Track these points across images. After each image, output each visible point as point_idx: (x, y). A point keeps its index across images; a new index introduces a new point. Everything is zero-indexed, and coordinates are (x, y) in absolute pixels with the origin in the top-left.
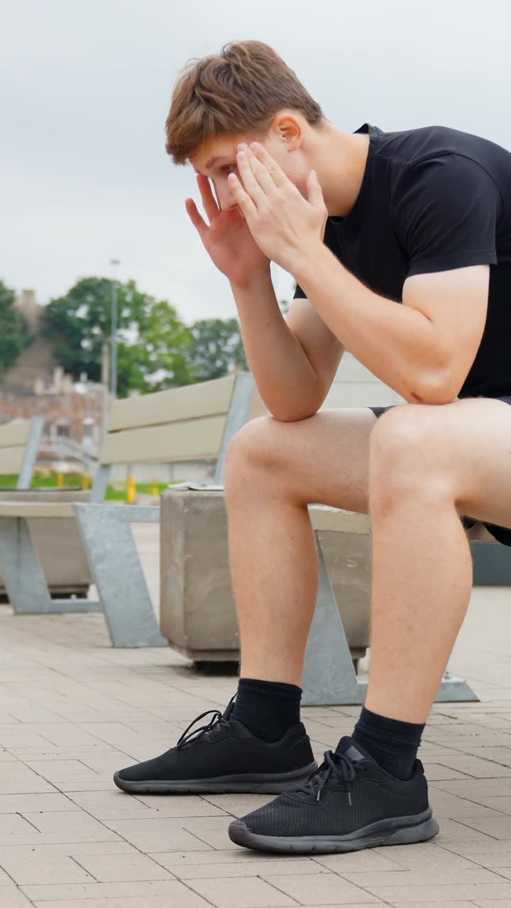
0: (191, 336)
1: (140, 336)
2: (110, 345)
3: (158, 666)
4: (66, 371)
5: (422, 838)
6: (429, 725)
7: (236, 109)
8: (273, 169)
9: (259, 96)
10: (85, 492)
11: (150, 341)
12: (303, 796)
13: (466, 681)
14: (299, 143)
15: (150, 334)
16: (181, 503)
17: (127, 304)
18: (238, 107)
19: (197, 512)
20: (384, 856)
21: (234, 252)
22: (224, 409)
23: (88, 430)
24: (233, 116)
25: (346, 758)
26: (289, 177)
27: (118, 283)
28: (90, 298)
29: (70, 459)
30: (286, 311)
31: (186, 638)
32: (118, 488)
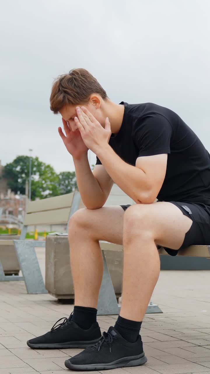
0: (59, 178)
1: (40, 177)
2: (28, 181)
3: (45, 301)
4: (12, 191)
5: (140, 364)
6: (144, 322)
7: (75, 95)
8: (90, 116)
9: (84, 89)
10: (19, 235)
11: (43, 179)
12: (93, 349)
13: (158, 305)
14: (99, 106)
15: (44, 177)
16: (53, 240)
17: (35, 166)
18: (76, 94)
19: (59, 243)
20: (127, 371)
21: (75, 146)
22: (70, 205)
23: (20, 213)
24: (75, 97)
25: (110, 335)
26: (97, 119)
27: (32, 158)
28: (21, 163)
29: (13, 223)
30: (93, 169)
31: (55, 290)
32: (31, 234)
